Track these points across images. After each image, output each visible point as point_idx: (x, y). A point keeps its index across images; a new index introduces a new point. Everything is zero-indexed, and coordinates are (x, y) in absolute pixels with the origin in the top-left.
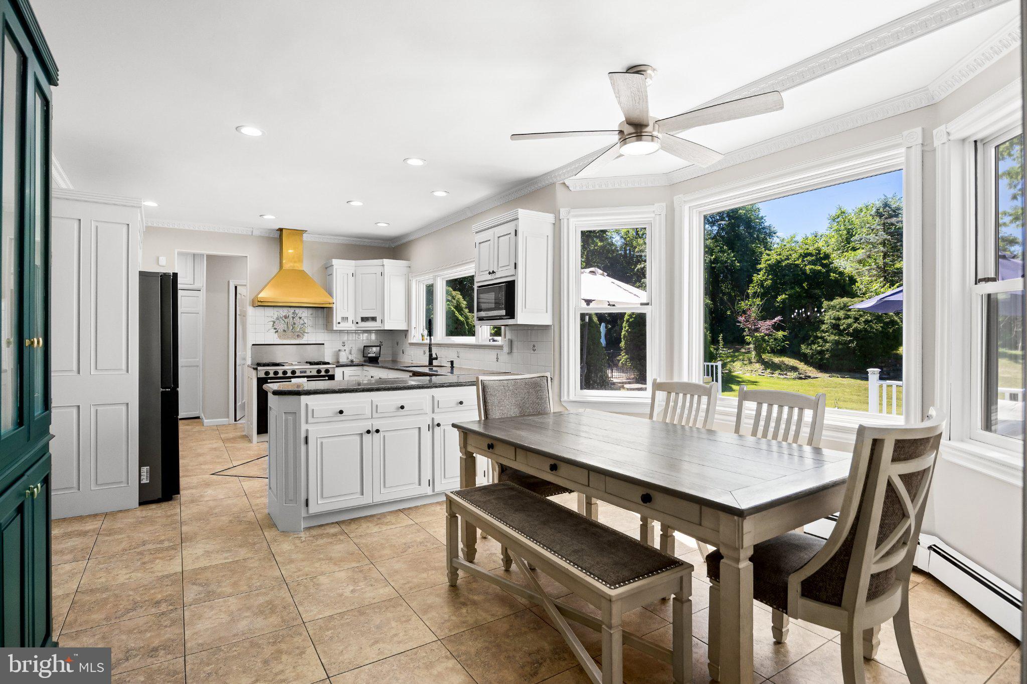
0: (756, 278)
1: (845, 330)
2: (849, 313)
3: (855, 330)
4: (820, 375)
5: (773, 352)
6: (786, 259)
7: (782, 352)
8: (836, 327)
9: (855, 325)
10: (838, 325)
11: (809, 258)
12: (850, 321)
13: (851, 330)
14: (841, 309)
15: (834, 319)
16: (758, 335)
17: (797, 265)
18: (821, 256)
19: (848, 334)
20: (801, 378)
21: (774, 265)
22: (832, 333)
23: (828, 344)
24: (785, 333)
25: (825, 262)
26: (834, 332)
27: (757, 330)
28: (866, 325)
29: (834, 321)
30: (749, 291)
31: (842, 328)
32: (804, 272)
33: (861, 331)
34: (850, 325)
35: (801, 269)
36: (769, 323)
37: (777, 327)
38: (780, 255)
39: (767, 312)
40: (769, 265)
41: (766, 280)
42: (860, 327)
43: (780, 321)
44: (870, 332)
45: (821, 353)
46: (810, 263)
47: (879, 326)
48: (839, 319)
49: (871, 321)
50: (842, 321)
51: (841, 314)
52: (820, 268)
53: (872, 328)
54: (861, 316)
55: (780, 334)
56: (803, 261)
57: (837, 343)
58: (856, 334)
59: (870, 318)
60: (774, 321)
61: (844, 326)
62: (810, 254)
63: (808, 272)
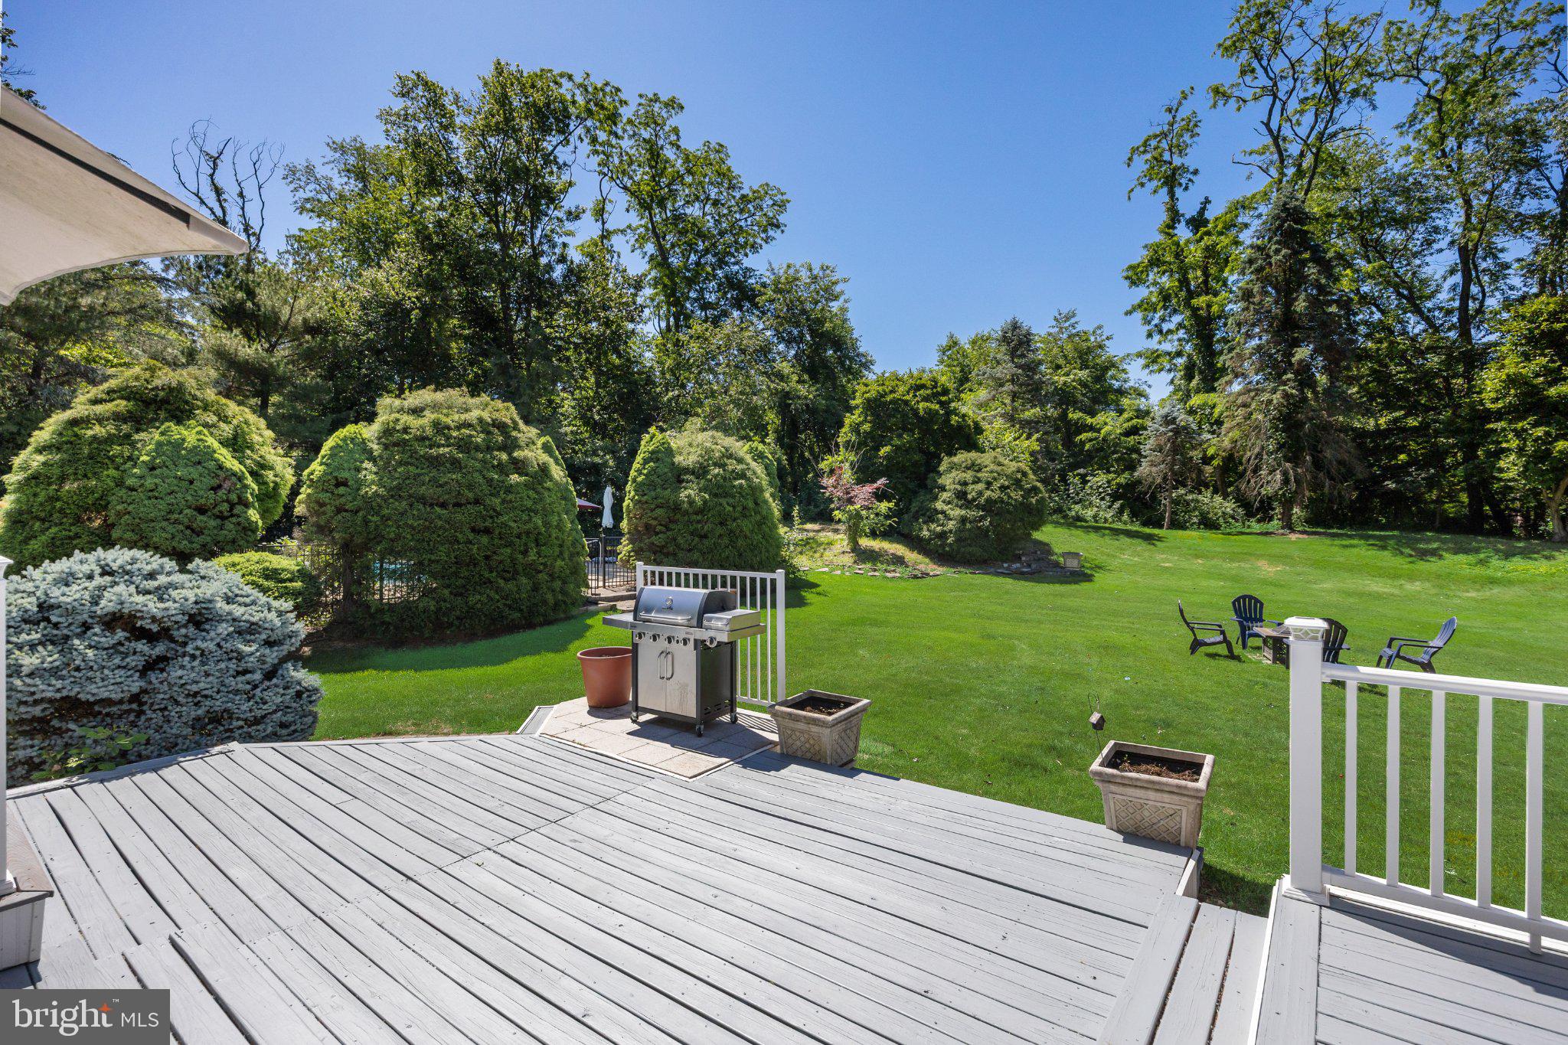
0: (849, 419)
1: (974, 500)
2: (979, 475)
3: (989, 500)
4: (939, 570)
5: (873, 534)
6: (891, 392)
7: (888, 534)
8: (961, 495)
9: (988, 493)
10: (965, 493)
11: (921, 392)
12: (980, 486)
13: (982, 500)
14: (968, 468)
15: (959, 483)
16: (852, 508)
17: (906, 403)
18: (939, 389)
19: (978, 507)
20: (915, 577)
21: (875, 399)
22: (957, 506)
23: (952, 522)
24: (891, 505)
25: (944, 399)
26: (960, 503)
27: (850, 501)
28: (1002, 492)
29: (959, 487)
30: (839, 440)
31: (970, 497)
32: (915, 412)
33: (995, 502)
34: (980, 494)
35: (912, 409)
36: (869, 489)
37: (880, 496)
38: (883, 384)
39: (865, 473)
40: (868, 400)
41: (861, 423)
42: (995, 495)
43: (885, 485)
44: (1008, 504)
45: (942, 535)
46: (926, 399)
47: (1016, 495)
48: (965, 484)
49: (1008, 487)
50: (970, 487)
51: (969, 476)
52: (937, 406)
53: (1010, 497)
54: (995, 479)
55: (884, 506)
56: (915, 396)
57: (963, 520)
58: (989, 506)
59: (1006, 483)
60: (875, 485)
61: (974, 494)
62: (923, 386)
63: (922, 413)
